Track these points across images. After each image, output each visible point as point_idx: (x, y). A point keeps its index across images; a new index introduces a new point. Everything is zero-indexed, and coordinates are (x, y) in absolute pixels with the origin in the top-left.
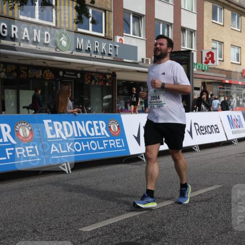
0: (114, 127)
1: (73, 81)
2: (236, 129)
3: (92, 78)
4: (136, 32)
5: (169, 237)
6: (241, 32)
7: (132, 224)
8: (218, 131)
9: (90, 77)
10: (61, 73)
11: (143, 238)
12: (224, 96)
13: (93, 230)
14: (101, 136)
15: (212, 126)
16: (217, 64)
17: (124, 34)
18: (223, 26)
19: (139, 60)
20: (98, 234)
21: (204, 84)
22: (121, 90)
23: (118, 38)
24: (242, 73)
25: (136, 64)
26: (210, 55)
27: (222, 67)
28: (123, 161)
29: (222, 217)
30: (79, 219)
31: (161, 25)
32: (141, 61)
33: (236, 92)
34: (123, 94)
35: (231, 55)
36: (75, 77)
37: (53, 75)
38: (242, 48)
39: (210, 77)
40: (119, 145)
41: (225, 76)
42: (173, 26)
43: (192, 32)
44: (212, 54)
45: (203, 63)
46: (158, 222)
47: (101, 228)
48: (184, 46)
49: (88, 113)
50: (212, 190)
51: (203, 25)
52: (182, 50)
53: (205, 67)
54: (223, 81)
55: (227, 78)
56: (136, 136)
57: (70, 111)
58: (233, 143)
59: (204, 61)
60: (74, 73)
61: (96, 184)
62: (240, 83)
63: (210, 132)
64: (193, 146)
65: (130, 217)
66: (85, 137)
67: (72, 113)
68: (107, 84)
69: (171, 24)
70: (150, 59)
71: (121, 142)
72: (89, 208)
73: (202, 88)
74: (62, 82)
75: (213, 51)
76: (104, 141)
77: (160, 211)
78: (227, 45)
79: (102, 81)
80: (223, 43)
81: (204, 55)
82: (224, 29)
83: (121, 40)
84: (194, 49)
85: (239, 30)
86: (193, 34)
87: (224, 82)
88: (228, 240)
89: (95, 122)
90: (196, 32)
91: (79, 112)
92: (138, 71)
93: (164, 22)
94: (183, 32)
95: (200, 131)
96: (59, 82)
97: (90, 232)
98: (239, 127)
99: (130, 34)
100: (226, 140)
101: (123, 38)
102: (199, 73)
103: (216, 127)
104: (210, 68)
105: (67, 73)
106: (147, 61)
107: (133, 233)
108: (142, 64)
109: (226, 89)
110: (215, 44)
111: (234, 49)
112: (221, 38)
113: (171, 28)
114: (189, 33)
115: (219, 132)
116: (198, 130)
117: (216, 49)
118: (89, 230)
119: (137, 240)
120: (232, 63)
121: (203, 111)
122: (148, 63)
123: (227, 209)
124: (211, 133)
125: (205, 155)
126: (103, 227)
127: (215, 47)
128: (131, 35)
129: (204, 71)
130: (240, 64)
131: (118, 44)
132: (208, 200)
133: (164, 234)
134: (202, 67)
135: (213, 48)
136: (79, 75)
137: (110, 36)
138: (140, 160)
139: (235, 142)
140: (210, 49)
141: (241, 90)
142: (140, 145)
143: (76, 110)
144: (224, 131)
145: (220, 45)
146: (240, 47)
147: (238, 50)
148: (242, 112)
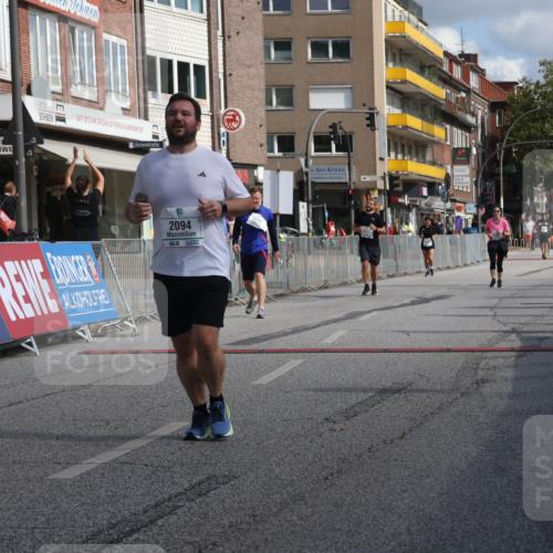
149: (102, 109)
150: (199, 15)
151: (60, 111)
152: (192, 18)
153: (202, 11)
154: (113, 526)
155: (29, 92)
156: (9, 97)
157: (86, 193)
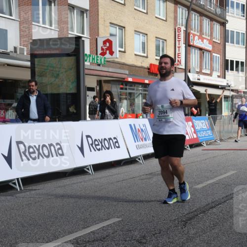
2: (141, 143)
4: (6, 9)
6: (147, 13)
8: (117, 145)
12: (126, 99)
15: (110, 139)
16: (117, 56)
18: (124, 5)
19: (10, 48)
21: (100, 83)
24: (149, 69)
26: (108, 44)
27: (123, 61)
32: (13, 50)
33: (142, 94)
35: (134, 44)
38: (148, 35)
39: (108, 74)
41: (127, 72)
43: (82, 12)
44: (110, 42)
45: (99, 55)
48: (73, 31)
50: (108, 226)
51: (98, 2)
52: (70, 36)
53: (101, 60)
54: (124, 79)
55: (130, 75)
58: (137, 161)
59: (100, 51)
62: (147, 82)
63: (107, 146)
64: (85, 167)
69: (54, 0)
70: (25, 48)
73: (98, 89)
75: (111, 38)
78: (129, 30)
80: (124, 27)
81: (100, 44)
82: (126, 9)
84: (86, 35)
85: (145, 11)
86: (85, 15)
87: (126, 80)
90: (88, 13)
92: (9, 65)
94: (71, 11)
95: (94, 146)
98: (146, 140)
100: (128, 157)
102: (92, 67)
103: (115, 141)
104: (107, 61)
108: (15, 55)
109: (129, 89)
110: (115, 29)
111: (139, 36)
112: (122, 21)
113: (55, 5)
114: (79, 13)
115: (119, 147)
116: (92, 145)
117: (115, 35)
120: (135, 55)
121: (108, 119)
122: (23, 53)
124: (108, 149)
125: (100, 178)
127: (114, 33)
129: (99, 65)
130: (147, 57)
132: (102, 239)
134: (97, 60)
135: (111, 35)
138: (12, 188)
139: (139, 159)
140: (107, 36)
142: (11, 168)
144: (126, 145)
145: (121, 31)
146: (147, 34)
147: (144, 37)
148: (149, 120)
149: (211, 76)
150: (243, 46)
151: (199, 77)
152: (241, 47)
153: (244, 45)
154: (213, 202)
155: (190, 72)
156: (184, 74)
157: (214, 102)
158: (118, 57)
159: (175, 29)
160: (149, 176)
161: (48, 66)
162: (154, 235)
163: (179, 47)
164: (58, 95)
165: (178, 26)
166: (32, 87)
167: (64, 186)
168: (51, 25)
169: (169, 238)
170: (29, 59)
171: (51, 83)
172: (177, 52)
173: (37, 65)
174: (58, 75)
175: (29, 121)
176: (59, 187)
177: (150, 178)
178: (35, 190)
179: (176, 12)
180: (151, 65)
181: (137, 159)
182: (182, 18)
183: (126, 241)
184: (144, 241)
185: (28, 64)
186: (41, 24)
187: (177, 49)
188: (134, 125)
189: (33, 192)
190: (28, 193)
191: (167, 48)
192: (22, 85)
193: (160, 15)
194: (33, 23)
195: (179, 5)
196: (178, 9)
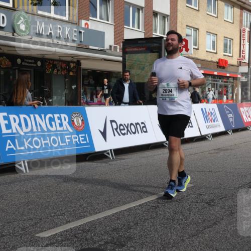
0: (78, 121)
1: (32, 70)
2: (210, 124)
3: (54, 67)
4: (104, 16)
5: (136, 242)
6: (217, 17)
7: (95, 227)
8: (191, 125)
9: (51, 66)
10: (19, 61)
11: (106, 243)
13: (52, 235)
14: (63, 131)
17: (90, 18)
18: (198, 11)
19: (107, 47)
20: (56, 240)
22: (86, 80)
23: (83, 22)
24: (218, 63)
25: (103, 51)
26: (184, 43)
27: (196, 56)
28: (87, 159)
29: (193, 219)
30: (36, 224)
31: (131, 9)
32: (108, 48)
33: (211, 83)
34: (89, 85)
35: (206, 43)
36: (34, 65)
37: (10, 63)
38: (218, 35)
40: (82, 140)
41: (200, 66)
42: (144, 10)
43: (164, 17)
44: (186, 41)
46: (124, 225)
47: (60, 233)
48: (156, 32)
49: (48, 105)
51: (177, 9)
52: (154, 36)
55: (202, 68)
56: (102, 131)
57: (28, 103)
58: (207, 139)
60: (33, 61)
61: (56, 184)
62: (216, 73)
64: (164, 142)
65: (93, 221)
66: (45, 132)
67: (31, 105)
68: (71, 74)
69: (142, 8)
70: (118, 46)
71: (85, 137)
72: (47, 211)
74: (20, 71)
75: (187, 38)
76: (66, 137)
77: (126, 214)
78: (202, 31)
79: (66, 70)
80: (198, 29)
82: (199, 14)
83: (86, 24)
85: (216, 16)
86: (166, 19)
88: (199, 243)
89: (56, 116)
90: (169, 17)
91: (39, 105)
92: (105, 60)
93: (134, 6)
94: (155, 17)
96: (17, 71)
97: (48, 237)
98: (214, 121)
99: (96, 17)
100: (199, 135)
101: (89, 23)
105: (26, 60)
106: (116, 48)
107: (96, 238)
108: (110, 52)
110: (190, 30)
111: (210, 36)
112: (196, 24)
113: (142, 12)
114: (162, 18)
115: (192, 127)
117: (190, 36)
118: (47, 236)
119: (101, 245)
120: (207, 51)
122: (117, 51)
123: (199, 210)
126: (62, 232)
127: (189, 33)
128: (98, 19)
130: (216, 53)
131: (83, 29)
133: (130, 238)
135: (187, 35)
136: (39, 63)
137: (75, 20)
138: (106, 157)
139: (209, 137)
140: (184, 36)
141: (217, 81)
142: (106, 141)
143: (35, 102)
144: (198, 125)
145: (195, 32)
146: (216, 35)
147: (214, 37)
148: (217, 104)
156: (247, 67)
158: (192, 53)
159: (241, 30)
160: (217, 151)
161: (135, 61)
162: (221, 199)
163: (244, 45)
164: (143, 84)
165: (243, 28)
166: (127, 77)
167: (147, 157)
168: (139, 28)
169: (234, 202)
170: (121, 55)
171: (138, 75)
172: (242, 49)
173: (128, 60)
174: (144, 68)
175: (122, 104)
176: (143, 157)
177: (217, 153)
178: (124, 159)
179: (241, 16)
180: (220, 60)
181: (207, 137)
182: (247, 21)
183: (198, 203)
184: (213, 203)
185: (121, 59)
186: (131, 27)
187: (242, 46)
188: (205, 109)
189: (123, 161)
190: (119, 161)
191: (234, 46)
192: (114, 75)
193: (228, 18)
194: (125, 26)
195: (244, 10)
196: (244, 14)
